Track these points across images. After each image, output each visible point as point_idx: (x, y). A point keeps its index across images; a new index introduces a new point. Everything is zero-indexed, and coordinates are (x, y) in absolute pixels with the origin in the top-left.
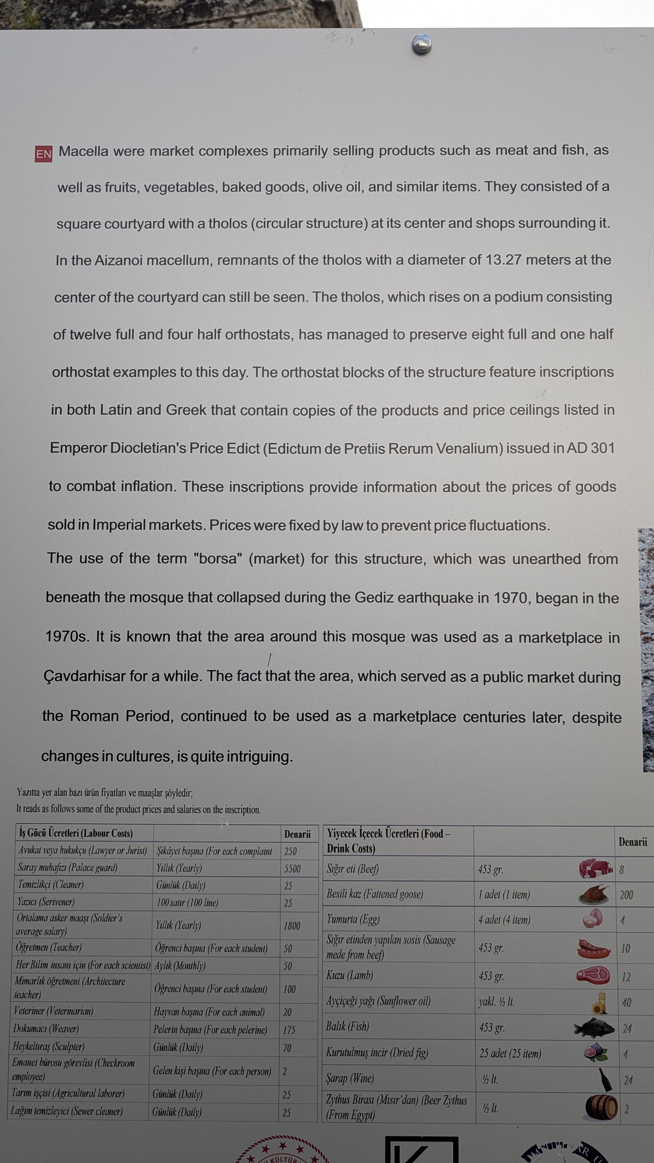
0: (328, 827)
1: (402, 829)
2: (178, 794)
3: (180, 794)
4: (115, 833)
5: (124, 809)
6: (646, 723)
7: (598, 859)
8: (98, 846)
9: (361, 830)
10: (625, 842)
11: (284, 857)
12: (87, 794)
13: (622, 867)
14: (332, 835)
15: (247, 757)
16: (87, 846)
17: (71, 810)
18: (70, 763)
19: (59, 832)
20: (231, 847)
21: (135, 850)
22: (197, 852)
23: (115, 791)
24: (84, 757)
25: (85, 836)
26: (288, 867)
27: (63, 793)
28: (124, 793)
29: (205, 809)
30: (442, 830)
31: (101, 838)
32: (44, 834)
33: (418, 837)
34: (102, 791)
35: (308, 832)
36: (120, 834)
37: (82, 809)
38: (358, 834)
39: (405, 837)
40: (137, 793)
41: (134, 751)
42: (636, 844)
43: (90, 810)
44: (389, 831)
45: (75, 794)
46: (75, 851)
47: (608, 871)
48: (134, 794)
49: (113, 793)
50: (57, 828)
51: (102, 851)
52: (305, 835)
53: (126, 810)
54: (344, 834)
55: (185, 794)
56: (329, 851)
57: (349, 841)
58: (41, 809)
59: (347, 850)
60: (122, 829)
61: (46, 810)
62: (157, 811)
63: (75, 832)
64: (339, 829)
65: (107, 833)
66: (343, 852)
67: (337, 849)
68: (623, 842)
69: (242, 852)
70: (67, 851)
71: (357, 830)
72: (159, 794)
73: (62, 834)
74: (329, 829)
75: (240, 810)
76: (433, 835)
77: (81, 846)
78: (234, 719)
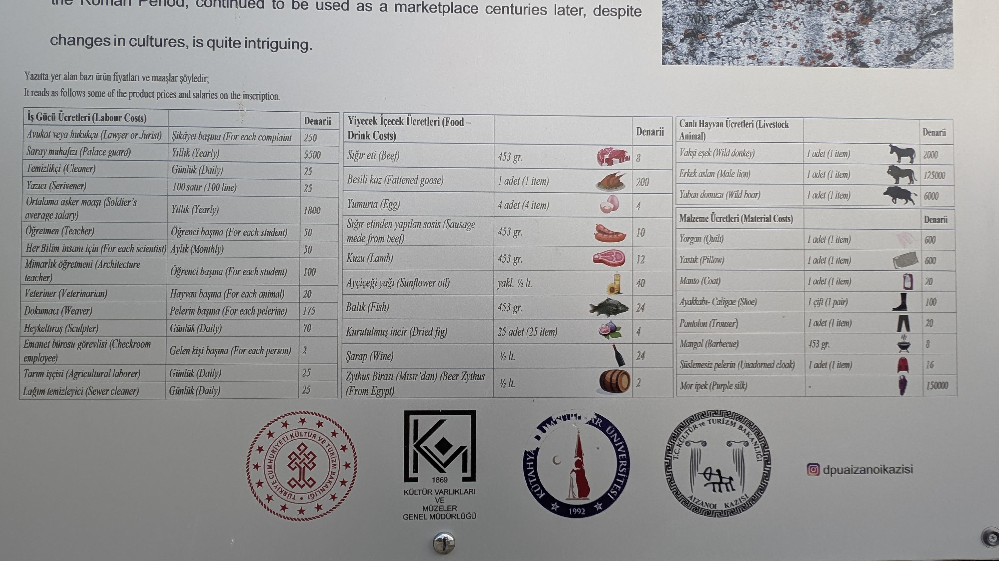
0: (349, 114)
1: (423, 117)
2: (194, 79)
3: (196, 80)
4: (128, 118)
5: (138, 93)
6: (666, 17)
7: (615, 148)
8: (110, 130)
9: (382, 117)
10: (642, 132)
11: (303, 143)
12: (99, 78)
13: (639, 156)
14: (353, 122)
15: (265, 44)
16: (99, 130)
17: (82, 94)
18: (81, 47)
19: (69, 117)
20: (250, 132)
21: (150, 134)
22: (214, 137)
23: (127, 76)
24: (96, 41)
25: (97, 120)
26: (308, 153)
27: (74, 77)
28: (137, 77)
29: (222, 95)
30: (463, 119)
31: (114, 123)
32: (54, 118)
33: (439, 125)
34: (114, 76)
35: (329, 119)
36: (133, 119)
37: (93, 93)
38: (379, 122)
39: (426, 125)
40: (151, 78)
41: (148, 36)
42: (653, 134)
43: (101, 94)
44: (410, 119)
45: (85, 78)
46: (87, 135)
47: (625, 159)
48: (148, 79)
49: (125, 78)
50: (67, 113)
51: (115, 136)
52: (326, 122)
53: (140, 95)
54: (364, 121)
55: (202, 79)
56: (349, 138)
57: (370, 129)
58: (50, 93)
59: (368, 137)
60: (135, 114)
61: (55, 94)
62: (172, 96)
63: (86, 117)
64: (360, 117)
65: (120, 117)
66: (364, 139)
67: (357, 136)
68: (640, 131)
69: (261, 138)
70: (78, 135)
71: (378, 118)
72: (174, 79)
73: (73, 118)
74: (349, 117)
75: (259, 96)
76: (454, 123)
77: (93, 130)
78: (252, 6)
